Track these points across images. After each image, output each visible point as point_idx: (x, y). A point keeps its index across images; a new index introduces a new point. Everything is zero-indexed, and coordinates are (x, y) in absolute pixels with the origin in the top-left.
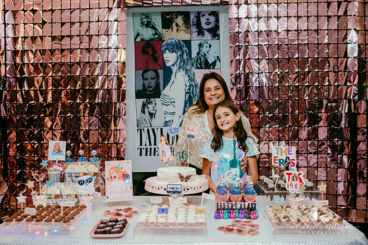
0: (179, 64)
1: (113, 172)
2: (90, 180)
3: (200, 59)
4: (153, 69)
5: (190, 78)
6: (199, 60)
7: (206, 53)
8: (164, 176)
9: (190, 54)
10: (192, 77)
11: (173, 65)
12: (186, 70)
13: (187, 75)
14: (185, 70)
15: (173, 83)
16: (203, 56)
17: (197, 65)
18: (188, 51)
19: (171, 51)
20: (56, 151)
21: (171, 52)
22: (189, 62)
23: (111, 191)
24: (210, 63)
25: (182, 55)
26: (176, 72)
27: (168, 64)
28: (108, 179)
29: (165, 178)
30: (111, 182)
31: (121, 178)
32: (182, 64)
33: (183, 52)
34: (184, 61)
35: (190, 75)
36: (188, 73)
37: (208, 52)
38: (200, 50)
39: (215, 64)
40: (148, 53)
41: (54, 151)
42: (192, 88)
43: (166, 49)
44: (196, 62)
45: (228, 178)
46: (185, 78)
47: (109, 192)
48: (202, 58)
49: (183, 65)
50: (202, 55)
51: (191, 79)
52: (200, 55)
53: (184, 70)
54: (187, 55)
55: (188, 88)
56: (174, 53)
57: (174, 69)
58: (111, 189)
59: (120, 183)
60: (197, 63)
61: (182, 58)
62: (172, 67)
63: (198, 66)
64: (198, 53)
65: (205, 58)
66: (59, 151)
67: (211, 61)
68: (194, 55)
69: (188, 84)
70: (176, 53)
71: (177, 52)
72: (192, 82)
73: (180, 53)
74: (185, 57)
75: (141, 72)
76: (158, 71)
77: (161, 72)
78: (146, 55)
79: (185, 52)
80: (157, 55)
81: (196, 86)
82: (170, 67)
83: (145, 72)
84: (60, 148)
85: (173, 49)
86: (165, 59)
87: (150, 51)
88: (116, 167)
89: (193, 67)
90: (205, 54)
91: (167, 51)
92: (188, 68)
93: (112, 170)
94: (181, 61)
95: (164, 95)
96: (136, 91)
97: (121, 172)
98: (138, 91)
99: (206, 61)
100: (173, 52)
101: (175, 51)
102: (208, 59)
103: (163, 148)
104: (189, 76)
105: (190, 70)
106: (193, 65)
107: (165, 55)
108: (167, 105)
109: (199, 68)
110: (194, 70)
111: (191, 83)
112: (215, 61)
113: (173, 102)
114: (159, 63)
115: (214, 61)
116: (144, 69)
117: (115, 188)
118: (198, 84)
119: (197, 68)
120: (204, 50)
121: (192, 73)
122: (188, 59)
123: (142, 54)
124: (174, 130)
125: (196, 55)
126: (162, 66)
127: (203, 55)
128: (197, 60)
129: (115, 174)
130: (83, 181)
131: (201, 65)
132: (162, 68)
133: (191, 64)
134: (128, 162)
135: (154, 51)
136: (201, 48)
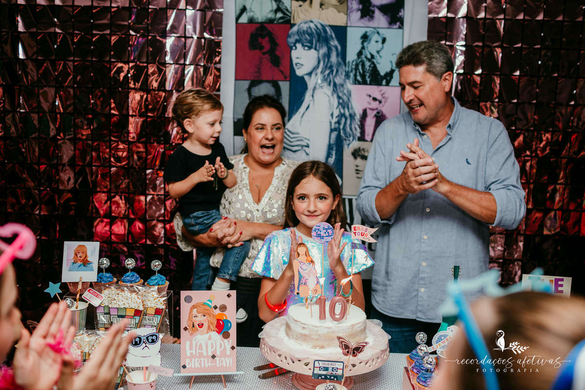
0: (321, 72)
1: (198, 315)
2: (154, 338)
3: (363, 65)
4: (270, 79)
5: (341, 101)
6: (360, 67)
7: (375, 54)
8: (304, 332)
9: (343, 55)
10: (345, 98)
11: (310, 74)
12: (335, 85)
13: (335, 96)
14: (332, 84)
15: (307, 109)
16: (369, 60)
17: (355, 75)
18: (339, 47)
19: (306, 46)
20: (79, 263)
21: (306, 48)
22: (340, 70)
23: (191, 354)
24: (382, 73)
25: (328, 55)
26: (315, 88)
27: (299, 72)
28: (186, 329)
29: (305, 335)
30: (191, 334)
31: (213, 327)
32: (327, 72)
33: (329, 49)
34: (331, 67)
35: (340, 94)
36: (338, 91)
37: (378, 52)
38: (363, 48)
39: (392, 77)
40: (261, 48)
41: (73, 263)
42: (343, 120)
43: (297, 41)
44: (354, 71)
45: (439, 347)
46: (332, 99)
47: (189, 355)
48: (367, 64)
49: (329, 75)
50: (366, 57)
51: (344, 104)
52: (363, 56)
53: (330, 85)
54: (338, 55)
55: (335, 120)
56: (313, 51)
57: (311, 82)
58: (191, 348)
59: (210, 338)
60: (356, 72)
61: (328, 60)
62: (306, 78)
63: (359, 78)
64: (360, 54)
65: (373, 63)
66: (85, 263)
67: (383, 69)
68: (351, 56)
69: (336, 113)
70: (316, 49)
71: (318, 48)
72: (344, 108)
73: (323, 50)
74: (334, 58)
75: (246, 84)
76: (281, 84)
77: (285, 86)
78: (258, 51)
79: (334, 49)
80: (278, 53)
81: (352, 116)
82: (302, 78)
83: (254, 84)
84: (86, 256)
85: (311, 42)
86: (295, 61)
87: (265, 43)
88: (204, 304)
89: (347, 81)
90: (372, 56)
91: (299, 46)
92: (338, 80)
93: (195, 310)
94: (326, 66)
95: (289, 131)
96: (236, 120)
97: (214, 316)
98: (239, 120)
99: (374, 70)
100: (310, 48)
101: (314, 46)
102: (378, 66)
103: (300, 270)
104: (339, 97)
105: (342, 85)
106: (347, 76)
107: (294, 54)
108: (295, 151)
109: (359, 83)
110: (350, 86)
111: (342, 111)
112: (392, 71)
113: (306, 146)
114: (282, 68)
115: (388, 70)
116: (252, 78)
117: (201, 347)
118: (355, 114)
119: (356, 82)
120: (372, 47)
121: (345, 92)
122: (339, 64)
123: (250, 49)
124: (325, 231)
125: (355, 57)
126: (288, 73)
127: (369, 56)
128: (357, 65)
129: (200, 319)
130: (140, 338)
131: (363, 76)
132: (288, 79)
133: (344, 73)
134: (229, 296)
135: (274, 44)
136: (365, 44)
